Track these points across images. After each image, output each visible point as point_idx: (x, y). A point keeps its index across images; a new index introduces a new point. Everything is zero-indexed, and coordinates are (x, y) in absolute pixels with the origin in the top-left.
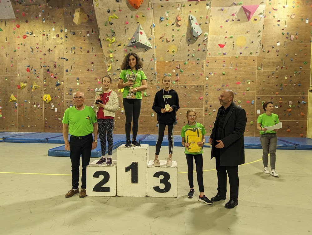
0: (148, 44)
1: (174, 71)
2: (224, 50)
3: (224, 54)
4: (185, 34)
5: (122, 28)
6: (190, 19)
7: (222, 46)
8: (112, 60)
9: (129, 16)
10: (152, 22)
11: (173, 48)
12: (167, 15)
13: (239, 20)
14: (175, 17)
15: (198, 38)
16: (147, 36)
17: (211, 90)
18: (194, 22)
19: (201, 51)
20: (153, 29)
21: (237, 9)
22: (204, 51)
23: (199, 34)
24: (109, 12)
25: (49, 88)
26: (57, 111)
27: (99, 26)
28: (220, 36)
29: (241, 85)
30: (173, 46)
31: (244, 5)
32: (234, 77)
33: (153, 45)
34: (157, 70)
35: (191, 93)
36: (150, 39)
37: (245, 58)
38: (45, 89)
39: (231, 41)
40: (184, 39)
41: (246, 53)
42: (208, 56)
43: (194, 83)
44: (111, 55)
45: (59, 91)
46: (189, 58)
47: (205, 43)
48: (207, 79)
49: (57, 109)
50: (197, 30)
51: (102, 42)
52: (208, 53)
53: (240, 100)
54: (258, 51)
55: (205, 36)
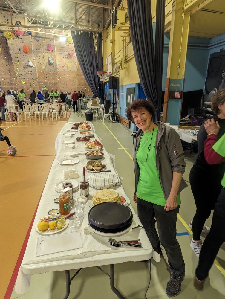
0: (33, 66)
1: (45, 76)
2: (64, 68)
3: (64, 70)
4: (48, 62)
5: (22, 59)
6: (48, 57)
7: (63, 67)
8: (18, 70)
9: (24, 56)
10: (34, 58)
11: (43, 67)
12: (39, 55)
13: (68, 58)
14: (43, 56)
15: (52, 64)
16: (32, 63)
17: (60, 84)
18: (50, 59)
19: (55, 68)
20: (34, 60)
21: (67, 53)
22: (56, 68)
23: (53, 63)
24: (16, 53)
27: (12, 58)
28: (62, 63)
29: (71, 83)
30: (44, 66)
31: (69, 52)
32: (69, 79)
33: (35, 66)
34: (38, 75)
35: (53, 85)
36: (33, 64)
37: (72, 72)
39: (66, 65)
40: (48, 64)
41: (72, 70)
42: (58, 70)
43: (54, 81)
44: (18, 69)
46: (50, 71)
47: (56, 66)
48: (58, 79)
50: (52, 61)
51: (13, 64)
52: (58, 69)
53: (71, 88)
54: (77, 70)
55: (55, 63)
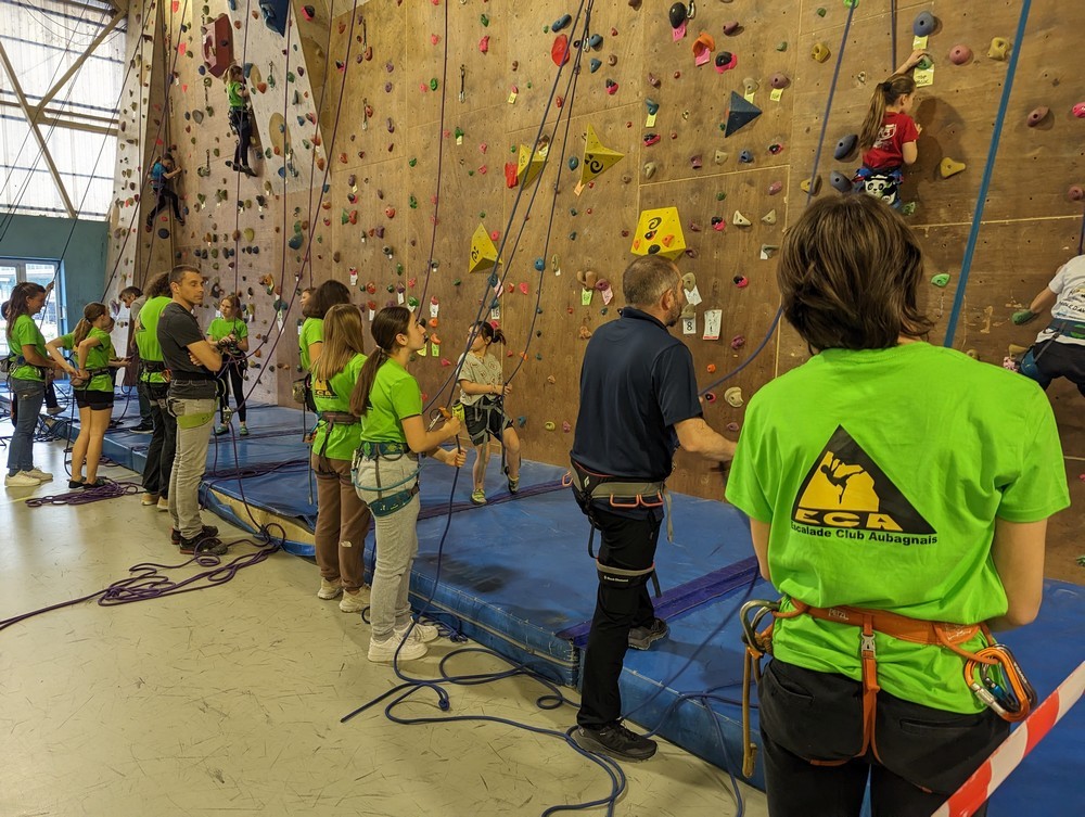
25: (677, 157)
26: (716, 333)
38: (650, 166)
45: (750, 170)
49: (718, 313)
